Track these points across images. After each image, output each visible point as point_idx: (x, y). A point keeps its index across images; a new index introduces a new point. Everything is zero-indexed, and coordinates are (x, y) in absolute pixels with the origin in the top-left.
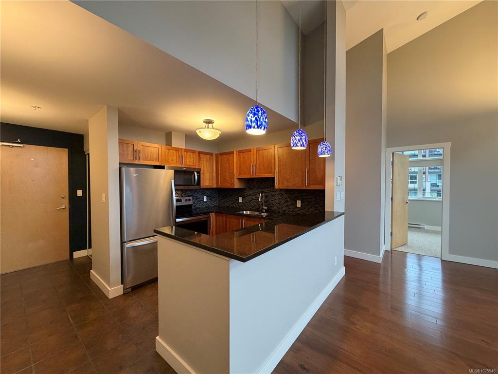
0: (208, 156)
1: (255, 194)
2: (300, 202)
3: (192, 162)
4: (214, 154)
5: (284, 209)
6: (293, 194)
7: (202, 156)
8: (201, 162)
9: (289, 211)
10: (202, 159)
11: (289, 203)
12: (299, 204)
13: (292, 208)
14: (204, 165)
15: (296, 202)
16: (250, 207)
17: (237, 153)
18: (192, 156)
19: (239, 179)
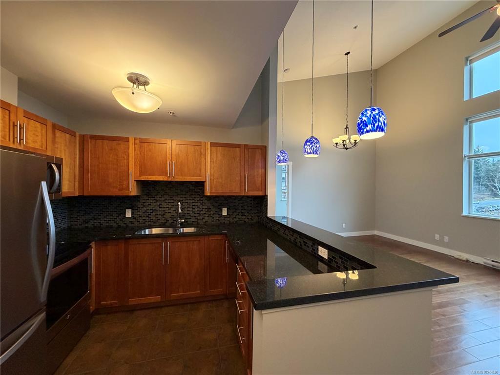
0: (68, 136)
1: (158, 203)
2: (226, 209)
3: (39, 143)
4: (77, 134)
5: (206, 219)
6: (219, 201)
7: (58, 133)
8: (56, 146)
9: (212, 221)
10: (57, 140)
11: (212, 212)
12: (225, 212)
13: (216, 217)
14: (61, 151)
15: (222, 210)
16: (147, 223)
17: (137, 142)
18: (39, 130)
19: (138, 182)
